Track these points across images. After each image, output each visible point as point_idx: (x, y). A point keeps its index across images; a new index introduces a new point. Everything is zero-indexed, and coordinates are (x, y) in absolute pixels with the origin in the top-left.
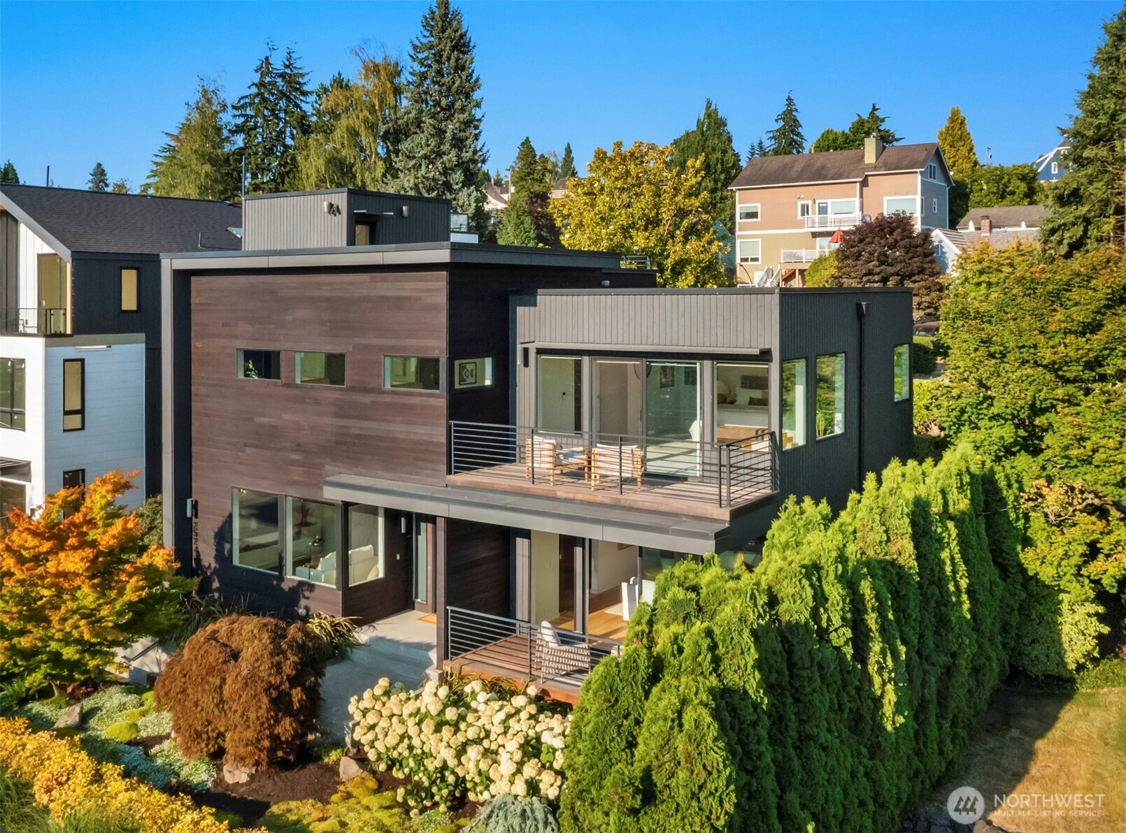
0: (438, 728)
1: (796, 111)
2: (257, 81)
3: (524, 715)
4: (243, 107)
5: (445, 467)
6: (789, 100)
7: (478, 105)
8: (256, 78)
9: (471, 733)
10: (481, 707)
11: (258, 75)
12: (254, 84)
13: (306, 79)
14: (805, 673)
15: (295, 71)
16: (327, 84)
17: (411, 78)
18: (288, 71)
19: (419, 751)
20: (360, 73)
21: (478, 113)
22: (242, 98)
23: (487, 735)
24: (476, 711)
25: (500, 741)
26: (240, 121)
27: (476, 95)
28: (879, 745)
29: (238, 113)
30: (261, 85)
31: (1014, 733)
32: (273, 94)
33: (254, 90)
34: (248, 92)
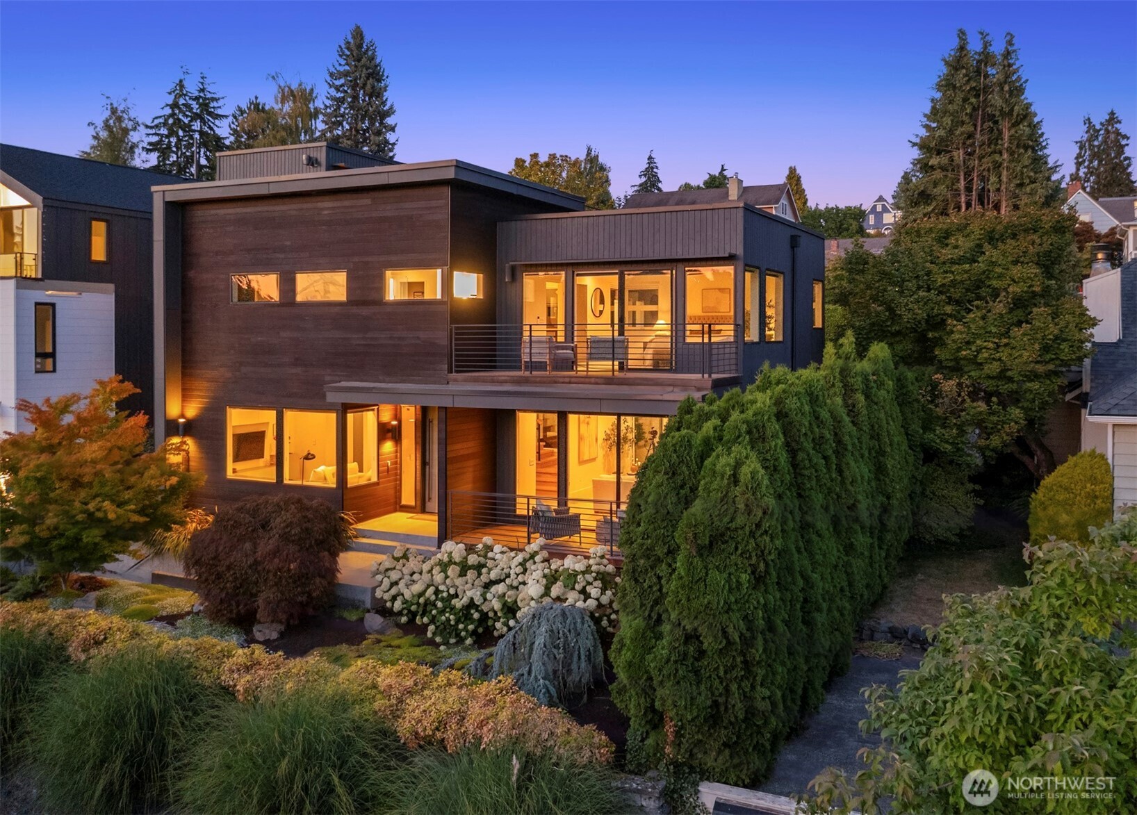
0: (463, 574)
1: (657, 168)
2: (170, 102)
3: (538, 558)
4: (157, 126)
5: (446, 366)
6: (650, 158)
7: (393, 129)
8: (170, 100)
9: (493, 575)
10: (498, 556)
11: (172, 97)
12: (167, 105)
13: (220, 103)
14: (806, 472)
15: (209, 96)
16: (244, 107)
17: (328, 103)
18: (202, 94)
19: (445, 595)
20: (276, 98)
21: (391, 137)
22: (157, 118)
23: (508, 576)
24: (493, 559)
25: (520, 578)
26: (156, 139)
27: (390, 121)
28: (852, 544)
29: (153, 131)
30: (174, 106)
31: (920, 576)
32: (187, 116)
33: (168, 111)
34: (162, 113)
